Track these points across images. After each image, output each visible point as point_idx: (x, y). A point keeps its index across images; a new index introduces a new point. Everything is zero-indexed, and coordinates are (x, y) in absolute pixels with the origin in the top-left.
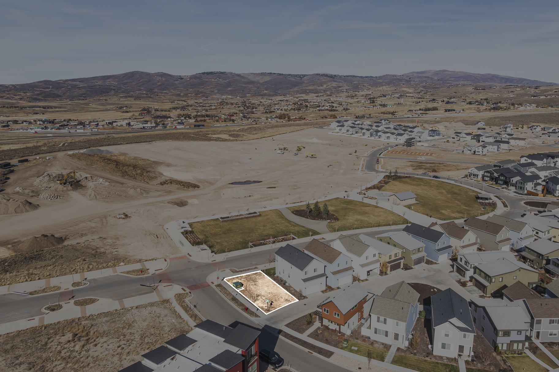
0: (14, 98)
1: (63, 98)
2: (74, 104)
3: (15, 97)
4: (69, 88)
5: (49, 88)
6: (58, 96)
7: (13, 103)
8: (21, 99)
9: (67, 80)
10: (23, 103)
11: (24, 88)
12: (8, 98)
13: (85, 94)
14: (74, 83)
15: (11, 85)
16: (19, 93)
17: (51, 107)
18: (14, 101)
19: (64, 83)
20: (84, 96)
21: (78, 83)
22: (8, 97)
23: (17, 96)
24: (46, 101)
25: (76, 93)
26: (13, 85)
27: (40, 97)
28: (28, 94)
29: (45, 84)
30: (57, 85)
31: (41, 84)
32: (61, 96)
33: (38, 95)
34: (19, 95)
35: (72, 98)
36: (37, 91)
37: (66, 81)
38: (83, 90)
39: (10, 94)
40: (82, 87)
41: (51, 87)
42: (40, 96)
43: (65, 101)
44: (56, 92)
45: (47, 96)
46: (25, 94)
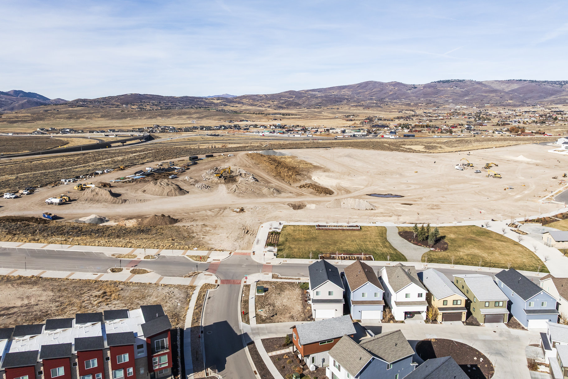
0: (264, 106)
1: (302, 106)
2: (310, 112)
3: (265, 105)
4: (308, 98)
5: (292, 98)
6: (299, 105)
7: (263, 111)
8: (269, 107)
9: (309, 90)
10: (271, 111)
11: (273, 97)
12: (260, 106)
13: (320, 103)
14: (314, 93)
15: (264, 95)
16: (269, 102)
17: (292, 115)
18: (263, 109)
19: (305, 93)
20: (319, 104)
21: (317, 93)
22: (260, 105)
23: (266, 104)
24: (288, 108)
25: (313, 102)
26: (265, 95)
27: (284, 106)
28: (275, 103)
29: (290, 94)
30: (299, 95)
31: (286, 94)
32: (301, 105)
33: (283, 103)
34: (268, 103)
35: (309, 107)
36: (282, 100)
37: (308, 91)
38: (319, 99)
39: (262, 103)
40: (319, 97)
41: (294, 96)
42: (284, 104)
43: (303, 109)
44: (297, 101)
45: (289, 105)
46: (273, 103)
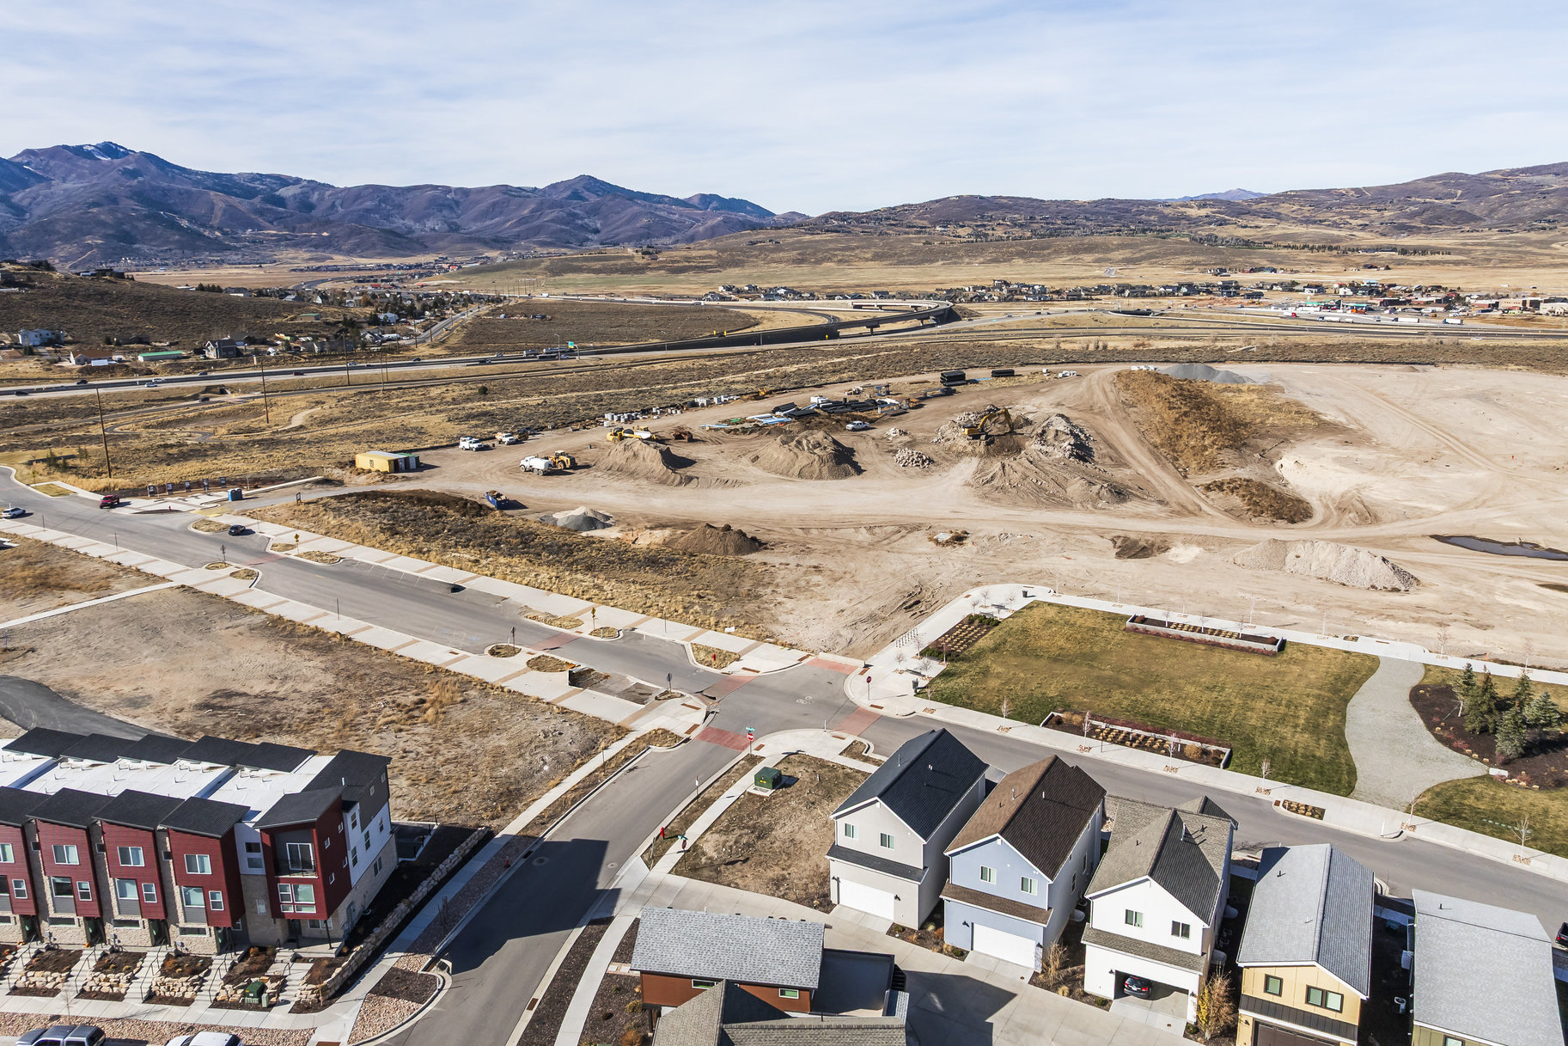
0: (1348, 223)
1: (1483, 223)
2: (1506, 242)
3: (1351, 221)
4: (1512, 195)
5: (1452, 196)
6: (1473, 218)
7: (1339, 239)
8: (1364, 227)
9: (1518, 170)
10: (1367, 238)
11: (1380, 197)
12: (1335, 225)
13: (1553, 212)
14: (1536, 179)
15: (1352, 189)
16: (1366, 212)
17: (1435, 251)
18: (1343, 233)
19: (1503, 180)
20: (1550, 217)
21: (1550, 177)
22: (1334, 222)
23: (1356, 218)
24: (1428, 231)
25: (1527, 209)
26: (1357, 190)
27: (1417, 223)
28: (1387, 214)
29: (1444, 184)
30: (1477, 186)
31: (1432, 184)
32: (1480, 219)
33: (1413, 215)
34: (1364, 216)
35: (1508, 225)
36: (1413, 204)
37: (1513, 172)
38: (1552, 200)
39: (1342, 213)
40: (1554, 191)
41: (1460, 192)
42: (1417, 218)
43: (1486, 232)
44: (1467, 208)
45: (1435, 219)
46: (1378, 214)
